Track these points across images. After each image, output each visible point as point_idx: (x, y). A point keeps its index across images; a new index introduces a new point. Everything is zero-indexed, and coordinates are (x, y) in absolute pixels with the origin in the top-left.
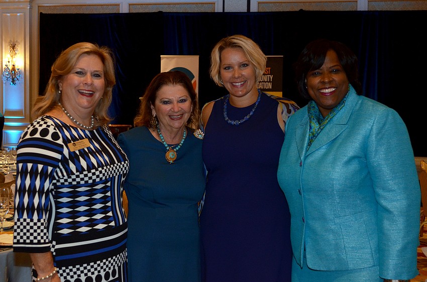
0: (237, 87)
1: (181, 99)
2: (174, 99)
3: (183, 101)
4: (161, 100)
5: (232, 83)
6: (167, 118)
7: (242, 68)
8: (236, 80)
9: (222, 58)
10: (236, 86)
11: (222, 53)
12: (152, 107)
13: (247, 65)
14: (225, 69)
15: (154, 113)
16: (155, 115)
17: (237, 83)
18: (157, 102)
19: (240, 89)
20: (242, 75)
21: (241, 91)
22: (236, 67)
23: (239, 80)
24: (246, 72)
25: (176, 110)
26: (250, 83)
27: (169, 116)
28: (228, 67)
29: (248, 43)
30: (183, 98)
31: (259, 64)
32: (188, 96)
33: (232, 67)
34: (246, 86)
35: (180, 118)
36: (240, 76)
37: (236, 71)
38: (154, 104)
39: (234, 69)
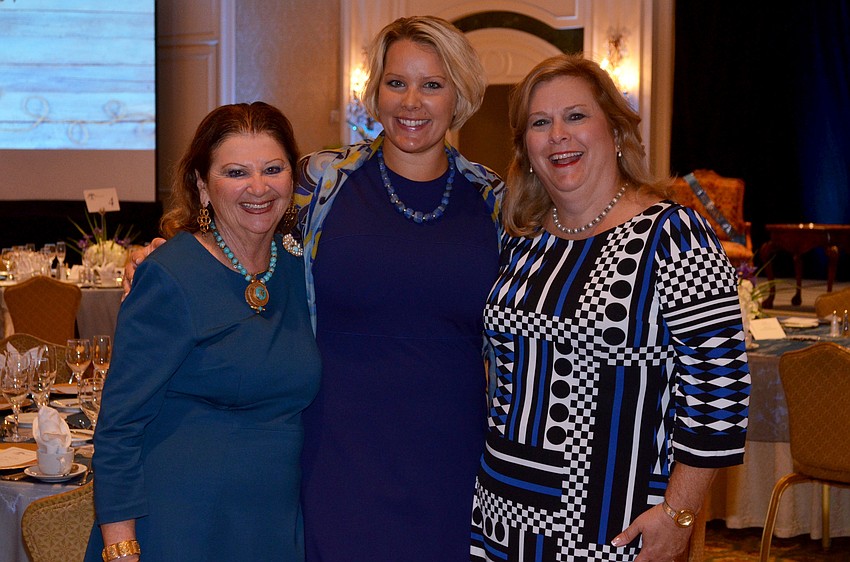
0: (407, 130)
1: (270, 165)
2: (254, 166)
3: (273, 170)
4: (223, 167)
5: (397, 119)
6: (238, 210)
7: (426, 91)
8: (407, 114)
9: (388, 60)
10: (404, 127)
11: (391, 49)
12: (200, 183)
13: (439, 86)
14: (390, 83)
15: (205, 199)
16: (207, 204)
17: (407, 119)
18: (215, 173)
19: (414, 136)
20: (423, 105)
21: (414, 140)
22: (414, 86)
23: (414, 115)
24: (433, 101)
25: (258, 191)
26: (436, 128)
27: (241, 204)
28: (397, 83)
29: (453, 39)
30: (276, 164)
31: (468, 88)
32: (285, 159)
33: (406, 85)
34: (427, 132)
35: (269, 209)
36: (418, 105)
37: (411, 95)
38: (205, 176)
39: (407, 89)
